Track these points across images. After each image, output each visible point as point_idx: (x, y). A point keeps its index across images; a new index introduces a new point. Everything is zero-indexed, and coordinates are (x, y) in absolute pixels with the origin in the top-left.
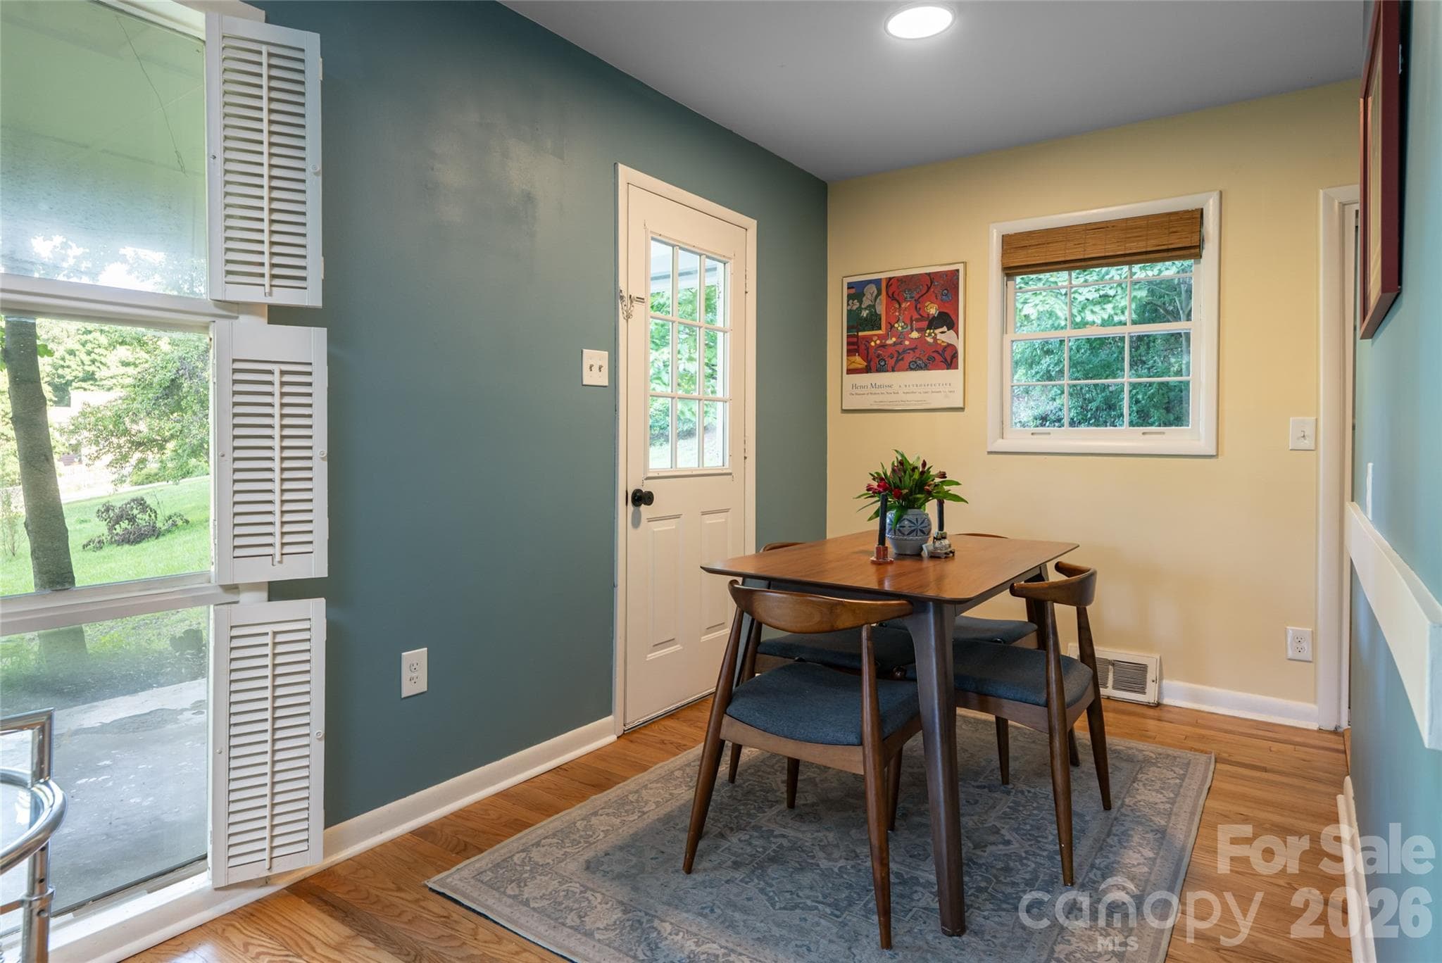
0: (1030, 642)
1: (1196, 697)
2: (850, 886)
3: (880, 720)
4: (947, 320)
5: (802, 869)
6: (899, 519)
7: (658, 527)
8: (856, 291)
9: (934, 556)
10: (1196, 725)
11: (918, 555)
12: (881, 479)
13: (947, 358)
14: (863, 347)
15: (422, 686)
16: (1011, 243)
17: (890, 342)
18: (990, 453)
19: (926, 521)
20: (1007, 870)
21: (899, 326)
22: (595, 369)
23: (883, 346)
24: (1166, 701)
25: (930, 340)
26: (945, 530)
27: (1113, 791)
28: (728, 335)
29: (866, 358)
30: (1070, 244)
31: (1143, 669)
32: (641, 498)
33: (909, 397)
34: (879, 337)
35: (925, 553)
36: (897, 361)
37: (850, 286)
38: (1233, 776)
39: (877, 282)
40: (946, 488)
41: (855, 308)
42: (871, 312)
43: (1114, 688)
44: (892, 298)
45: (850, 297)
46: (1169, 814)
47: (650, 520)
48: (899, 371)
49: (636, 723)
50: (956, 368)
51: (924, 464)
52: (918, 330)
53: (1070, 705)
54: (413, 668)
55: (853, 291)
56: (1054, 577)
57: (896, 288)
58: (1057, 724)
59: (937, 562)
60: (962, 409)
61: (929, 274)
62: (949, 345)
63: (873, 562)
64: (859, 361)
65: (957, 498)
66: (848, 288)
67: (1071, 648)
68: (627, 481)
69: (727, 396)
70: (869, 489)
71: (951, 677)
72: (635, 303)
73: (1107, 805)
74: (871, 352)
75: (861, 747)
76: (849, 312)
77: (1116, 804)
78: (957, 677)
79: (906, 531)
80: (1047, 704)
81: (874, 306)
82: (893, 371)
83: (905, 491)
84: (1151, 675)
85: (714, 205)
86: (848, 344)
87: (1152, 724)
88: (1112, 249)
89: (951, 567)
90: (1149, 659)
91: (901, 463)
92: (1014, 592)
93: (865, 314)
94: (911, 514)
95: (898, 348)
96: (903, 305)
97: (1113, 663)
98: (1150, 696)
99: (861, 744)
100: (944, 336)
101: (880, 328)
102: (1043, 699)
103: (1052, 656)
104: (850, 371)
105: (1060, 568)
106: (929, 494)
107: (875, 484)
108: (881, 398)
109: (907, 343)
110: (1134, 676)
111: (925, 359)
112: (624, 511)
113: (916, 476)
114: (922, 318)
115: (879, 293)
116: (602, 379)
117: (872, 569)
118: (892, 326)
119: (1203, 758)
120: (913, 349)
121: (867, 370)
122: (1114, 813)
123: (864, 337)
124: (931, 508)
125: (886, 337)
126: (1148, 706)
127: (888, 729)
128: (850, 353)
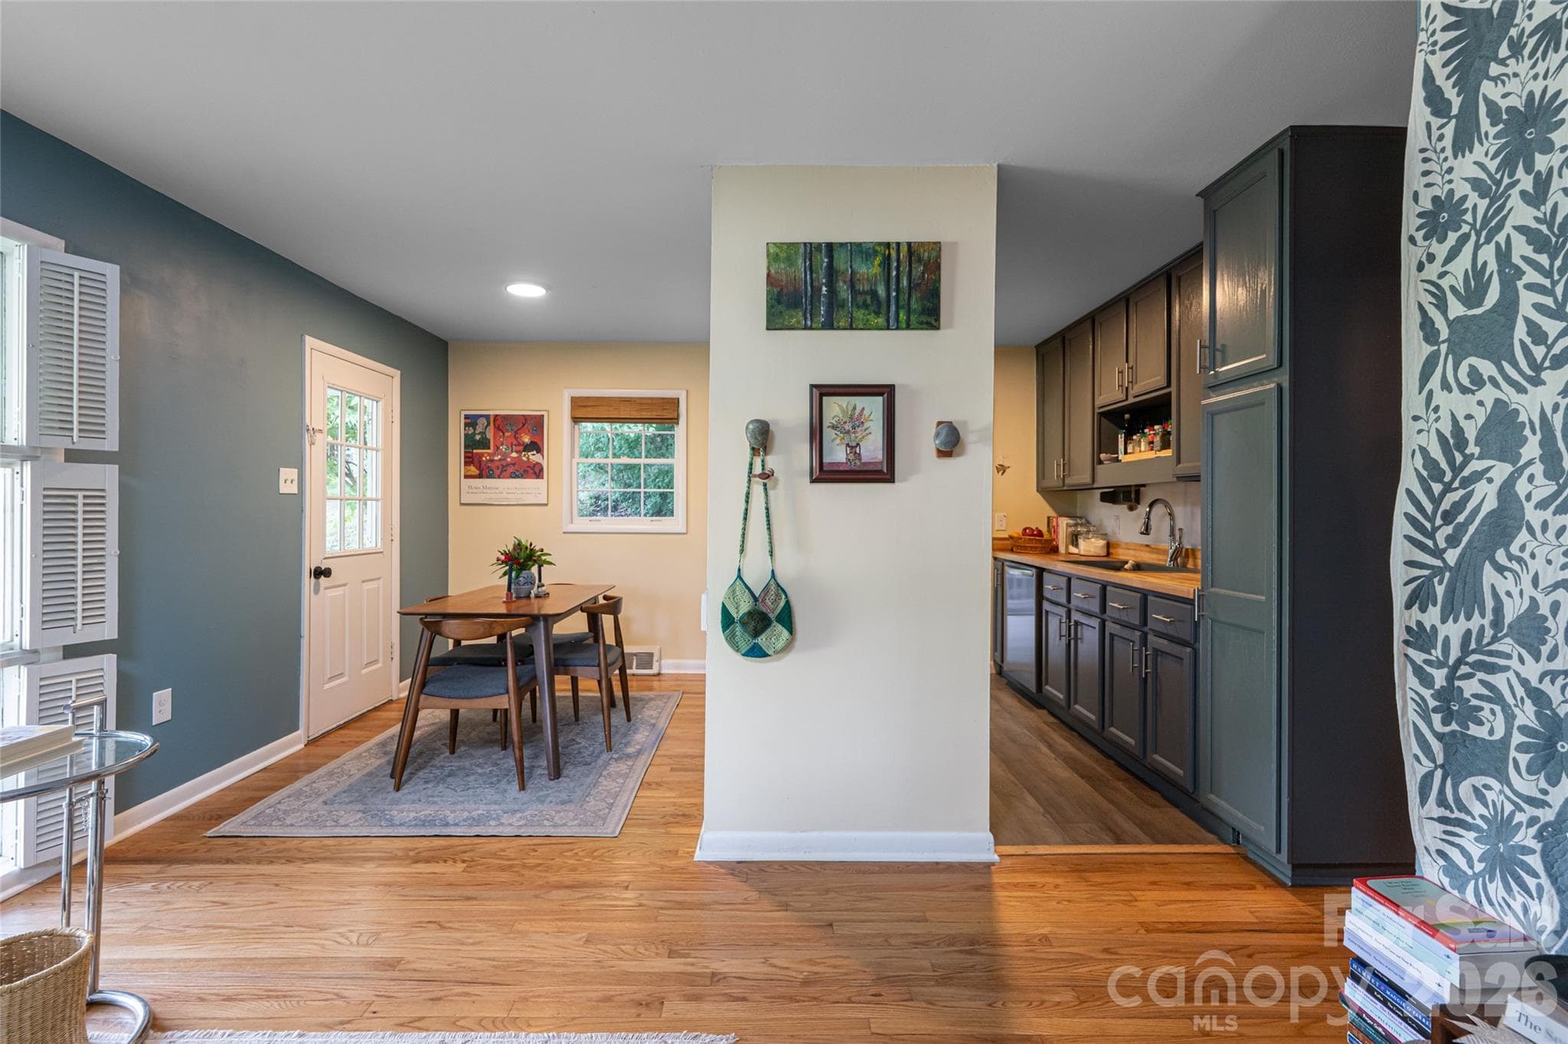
0: (591, 641)
1: (677, 667)
2: (498, 776)
3: (517, 679)
4: (536, 447)
5: (468, 775)
6: (517, 577)
7: (331, 593)
8: (471, 421)
9: (537, 597)
10: (678, 680)
11: (528, 597)
12: (505, 554)
13: (536, 472)
14: (476, 459)
15: (168, 716)
16: (577, 403)
17: (496, 458)
18: (564, 533)
19: (532, 576)
20: (580, 753)
21: (503, 448)
22: (289, 482)
23: (492, 461)
24: (663, 672)
25: (525, 459)
26: (543, 581)
27: (632, 715)
28: (380, 453)
29: (479, 467)
30: (611, 409)
31: (651, 655)
32: (320, 573)
33: (510, 496)
34: (489, 454)
35: (532, 595)
36: (502, 472)
37: (467, 417)
38: (689, 698)
39: (487, 417)
40: (543, 558)
41: (470, 432)
42: (482, 437)
43: (637, 668)
44: (498, 428)
45: (466, 425)
46: (657, 718)
47: (326, 588)
48: (503, 478)
49: (317, 735)
50: (542, 478)
51: (531, 544)
52: (516, 452)
53: (610, 665)
54: (160, 704)
55: (469, 421)
56: (602, 601)
57: (501, 423)
58: (603, 675)
59: (540, 600)
60: (546, 505)
61: (524, 416)
62: (538, 463)
63: (504, 602)
64: (473, 470)
65: (550, 563)
66: (465, 418)
67: (610, 639)
68: (310, 561)
69: (379, 497)
70: (498, 560)
71: (552, 660)
72: (317, 434)
73: (629, 720)
74: (483, 464)
75: (507, 696)
76: (466, 435)
77: (633, 719)
78: (556, 660)
79: (521, 583)
80: (599, 665)
81: (485, 433)
82: (499, 477)
83: (522, 561)
84: (655, 658)
85: (371, 361)
86: (465, 457)
87: (656, 684)
88: (634, 415)
89: (548, 602)
90: (655, 650)
91: (519, 544)
92: (582, 611)
93: (478, 437)
94: (524, 573)
95: (504, 463)
96: (506, 434)
97: (635, 655)
98: (655, 670)
99: (507, 692)
100: (534, 457)
101: (489, 448)
102: (596, 663)
103: (601, 645)
104: (466, 477)
105: (605, 598)
106: (535, 561)
107: (503, 557)
108: (492, 496)
109: (509, 460)
110: (647, 660)
111: (521, 471)
112: (307, 582)
113: (528, 552)
114: (519, 444)
115: (489, 424)
116: (293, 489)
117: (504, 606)
118: (498, 448)
119: (676, 693)
120: (514, 464)
121: (480, 476)
122: (632, 722)
123: (477, 454)
124: (534, 569)
125: (494, 454)
126: (654, 675)
127: (521, 684)
128: (466, 464)
